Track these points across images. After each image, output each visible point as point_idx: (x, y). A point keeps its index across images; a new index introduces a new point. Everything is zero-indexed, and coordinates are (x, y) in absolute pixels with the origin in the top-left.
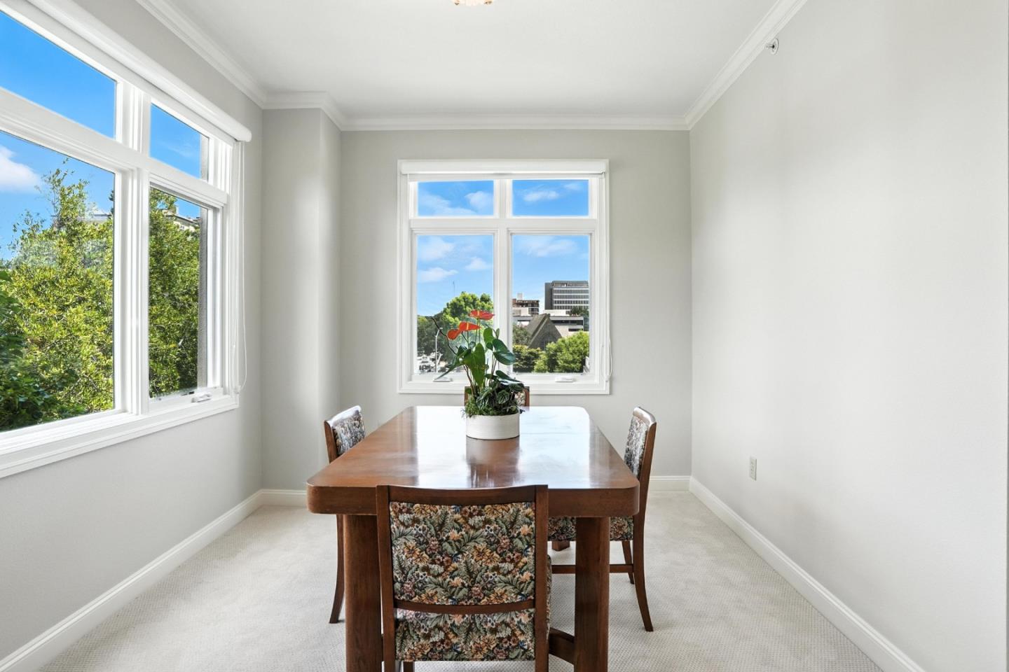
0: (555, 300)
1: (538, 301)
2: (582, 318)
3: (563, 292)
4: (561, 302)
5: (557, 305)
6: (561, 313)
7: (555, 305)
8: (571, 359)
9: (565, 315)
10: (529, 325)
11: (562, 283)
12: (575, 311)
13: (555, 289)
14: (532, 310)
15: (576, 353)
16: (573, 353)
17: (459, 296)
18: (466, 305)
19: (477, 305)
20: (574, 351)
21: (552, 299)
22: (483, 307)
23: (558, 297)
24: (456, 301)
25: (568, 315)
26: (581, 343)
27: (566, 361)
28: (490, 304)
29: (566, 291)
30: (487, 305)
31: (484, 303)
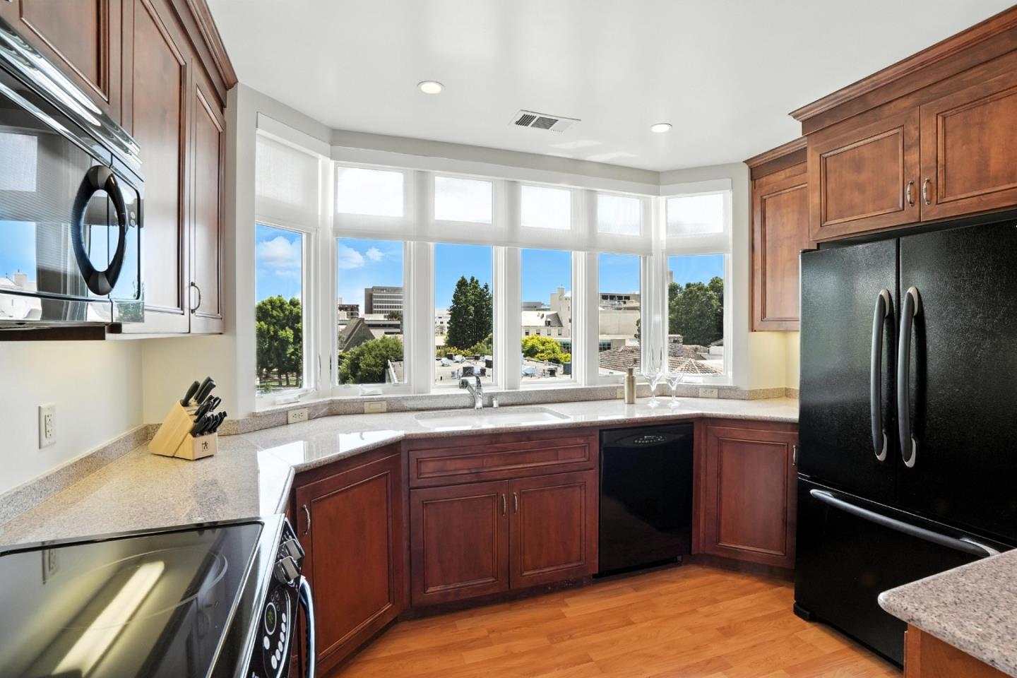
0: (374, 304)
1: (358, 306)
2: (399, 322)
3: (382, 297)
4: (380, 307)
5: (376, 309)
6: (380, 318)
7: (374, 309)
8: (373, 363)
9: (383, 319)
10: (346, 328)
11: (382, 289)
12: (394, 316)
13: (374, 294)
14: (352, 314)
15: (378, 357)
16: (376, 356)
17: (266, 299)
18: (273, 308)
19: (286, 309)
20: (376, 355)
21: (371, 304)
22: (291, 311)
23: (378, 302)
24: (262, 305)
25: (386, 319)
26: (383, 347)
27: (368, 365)
28: (299, 308)
29: (386, 297)
30: (295, 310)
31: (293, 307)
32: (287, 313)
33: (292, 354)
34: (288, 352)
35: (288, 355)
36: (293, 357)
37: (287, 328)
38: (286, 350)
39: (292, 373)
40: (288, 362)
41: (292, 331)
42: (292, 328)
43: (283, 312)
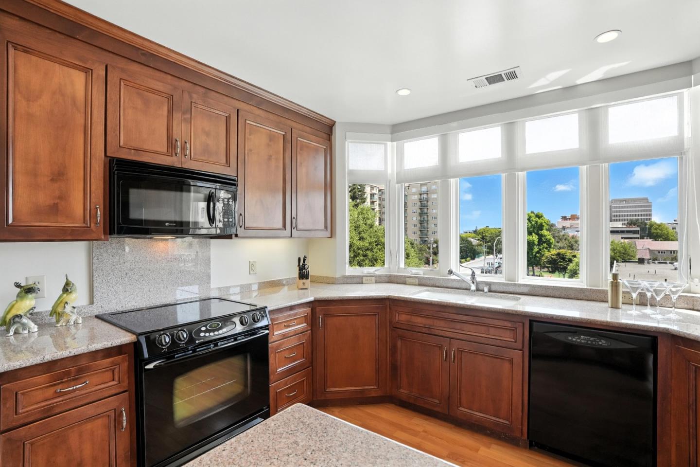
0: (614, 214)
2: (638, 229)
3: (622, 208)
4: (619, 216)
5: (616, 218)
6: (618, 225)
7: (614, 218)
9: (621, 226)
11: (621, 202)
12: (631, 223)
13: (614, 206)
19: (532, 220)
22: (537, 222)
23: (617, 212)
25: (624, 226)
28: (542, 219)
29: (625, 207)
30: (540, 221)
31: (537, 219)
32: (533, 223)
33: (538, 252)
34: (534, 251)
35: (534, 254)
36: (537, 255)
37: (533, 234)
38: (533, 250)
39: (536, 266)
40: (534, 258)
41: (537, 236)
42: (537, 234)
43: (531, 223)
